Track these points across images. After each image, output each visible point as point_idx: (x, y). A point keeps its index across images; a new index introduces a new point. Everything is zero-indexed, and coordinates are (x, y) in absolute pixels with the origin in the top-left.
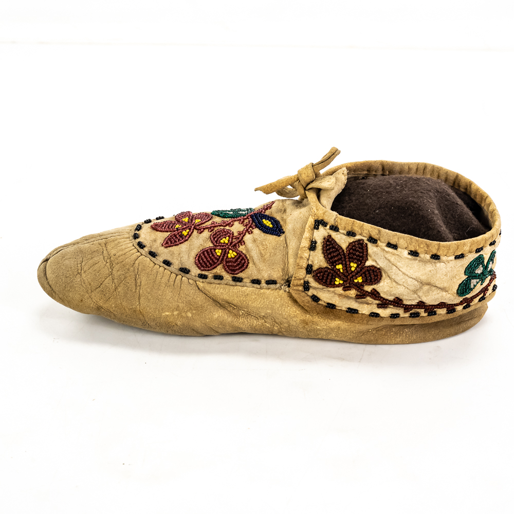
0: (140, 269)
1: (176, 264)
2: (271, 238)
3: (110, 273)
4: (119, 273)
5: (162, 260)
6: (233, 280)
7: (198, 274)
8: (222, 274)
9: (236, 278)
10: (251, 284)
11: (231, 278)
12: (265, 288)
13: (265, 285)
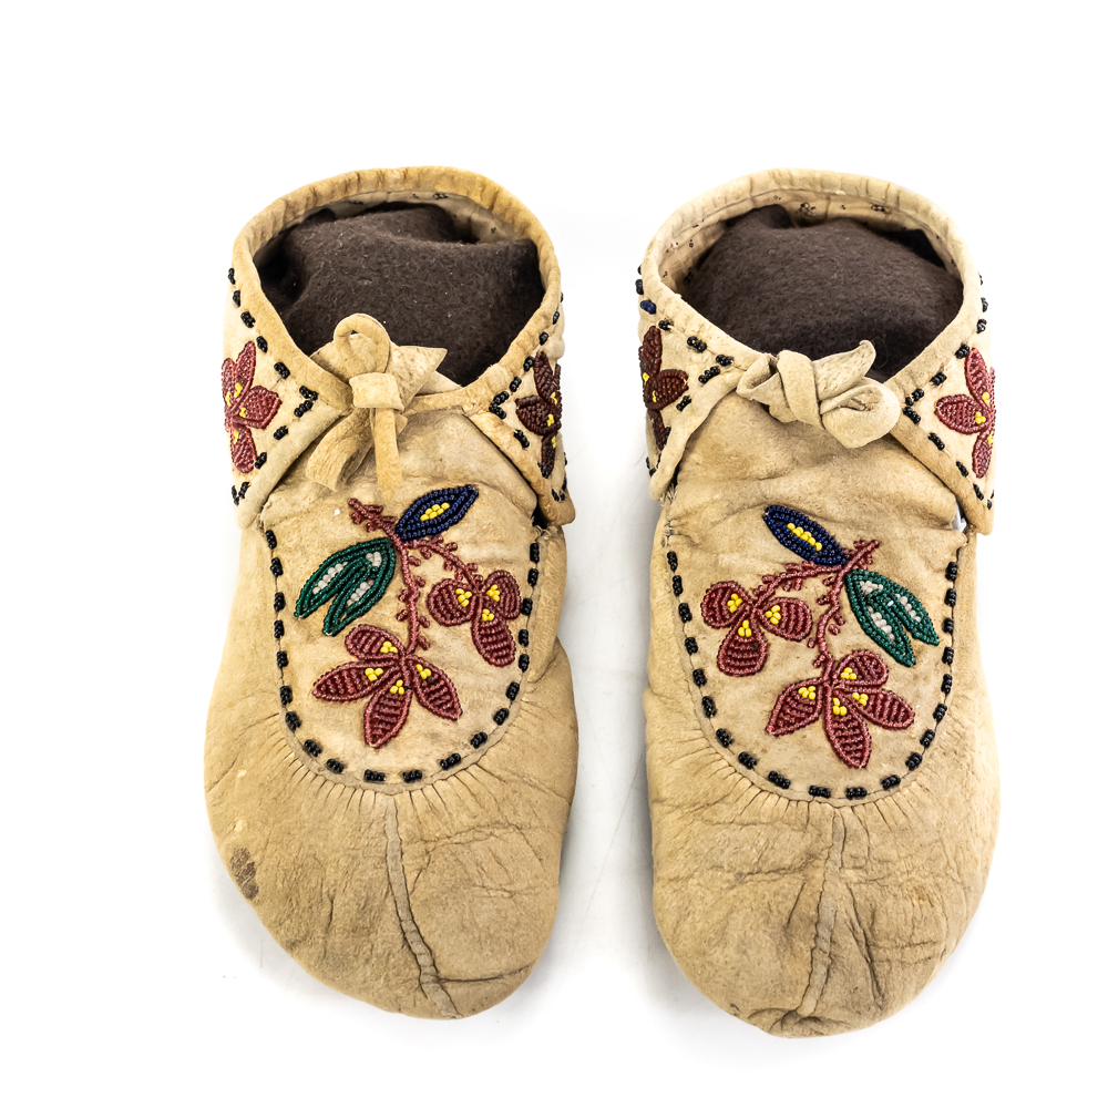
0: (514, 770)
1: (501, 701)
2: (477, 511)
3: (518, 831)
4: (520, 814)
5: (494, 725)
6: (528, 614)
7: (520, 670)
8: (519, 629)
9: (526, 607)
10: (536, 587)
11: (526, 618)
12: (546, 567)
13: (539, 564)
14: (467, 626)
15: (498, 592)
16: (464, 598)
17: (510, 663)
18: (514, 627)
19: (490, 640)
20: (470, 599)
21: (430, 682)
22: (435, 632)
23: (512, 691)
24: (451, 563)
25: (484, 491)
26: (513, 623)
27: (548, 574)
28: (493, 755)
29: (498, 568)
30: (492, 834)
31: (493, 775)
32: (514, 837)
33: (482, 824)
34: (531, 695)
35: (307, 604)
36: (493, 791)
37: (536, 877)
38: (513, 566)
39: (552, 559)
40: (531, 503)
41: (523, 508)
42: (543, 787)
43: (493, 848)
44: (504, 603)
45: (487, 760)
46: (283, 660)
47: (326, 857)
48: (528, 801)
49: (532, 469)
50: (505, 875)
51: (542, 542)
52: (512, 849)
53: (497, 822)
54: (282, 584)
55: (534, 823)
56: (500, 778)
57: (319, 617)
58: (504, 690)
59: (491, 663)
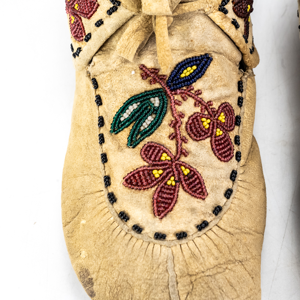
0: (237, 226)
1: (228, 184)
2: (212, 70)
3: (240, 263)
4: (241, 253)
5: (225, 200)
6: (239, 125)
7: (237, 161)
8: (235, 135)
9: (238, 121)
10: (242, 107)
11: (238, 127)
12: (246, 94)
13: (243, 93)
14: (208, 140)
15: (224, 117)
16: (206, 123)
17: (231, 158)
18: (232, 135)
19: (221, 147)
20: (209, 124)
21: (189, 177)
22: (191, 145)
23: (233, 176)
24: (199, 102)
25: (215, 56)
26: (232, 133)
27: (247, 98)
28: (226, 219)
29: (223, 101)
30: (227, 268)
31: (225, 231)
32: (239, 268)
33: (221, 263)
34: (243, 176)
35: (117, 126)
36: (227, 242)
37: (251, 290)
38: (231, 98)
39: (249, 88)
40: (239, 58)
41: (234, 62)
42: (251, 232)
43: (228, 277)
44: (227, 123)
45: (222, 223)
46: (104, 158)
47: (134, 283)
48: (245, 244)
49: (240, 41)
50: (235, 293)
51: (244, 80)
52: (238, 276)
53: (229, 261)
54: (102, 111)
55: (248, 257)
56: (229, 233)
57: (125, 134)
58: (229, 176)
59: (221, 161)
